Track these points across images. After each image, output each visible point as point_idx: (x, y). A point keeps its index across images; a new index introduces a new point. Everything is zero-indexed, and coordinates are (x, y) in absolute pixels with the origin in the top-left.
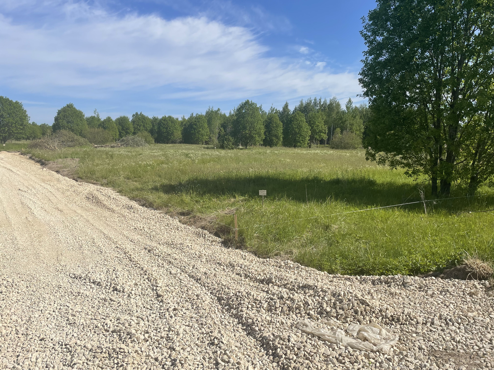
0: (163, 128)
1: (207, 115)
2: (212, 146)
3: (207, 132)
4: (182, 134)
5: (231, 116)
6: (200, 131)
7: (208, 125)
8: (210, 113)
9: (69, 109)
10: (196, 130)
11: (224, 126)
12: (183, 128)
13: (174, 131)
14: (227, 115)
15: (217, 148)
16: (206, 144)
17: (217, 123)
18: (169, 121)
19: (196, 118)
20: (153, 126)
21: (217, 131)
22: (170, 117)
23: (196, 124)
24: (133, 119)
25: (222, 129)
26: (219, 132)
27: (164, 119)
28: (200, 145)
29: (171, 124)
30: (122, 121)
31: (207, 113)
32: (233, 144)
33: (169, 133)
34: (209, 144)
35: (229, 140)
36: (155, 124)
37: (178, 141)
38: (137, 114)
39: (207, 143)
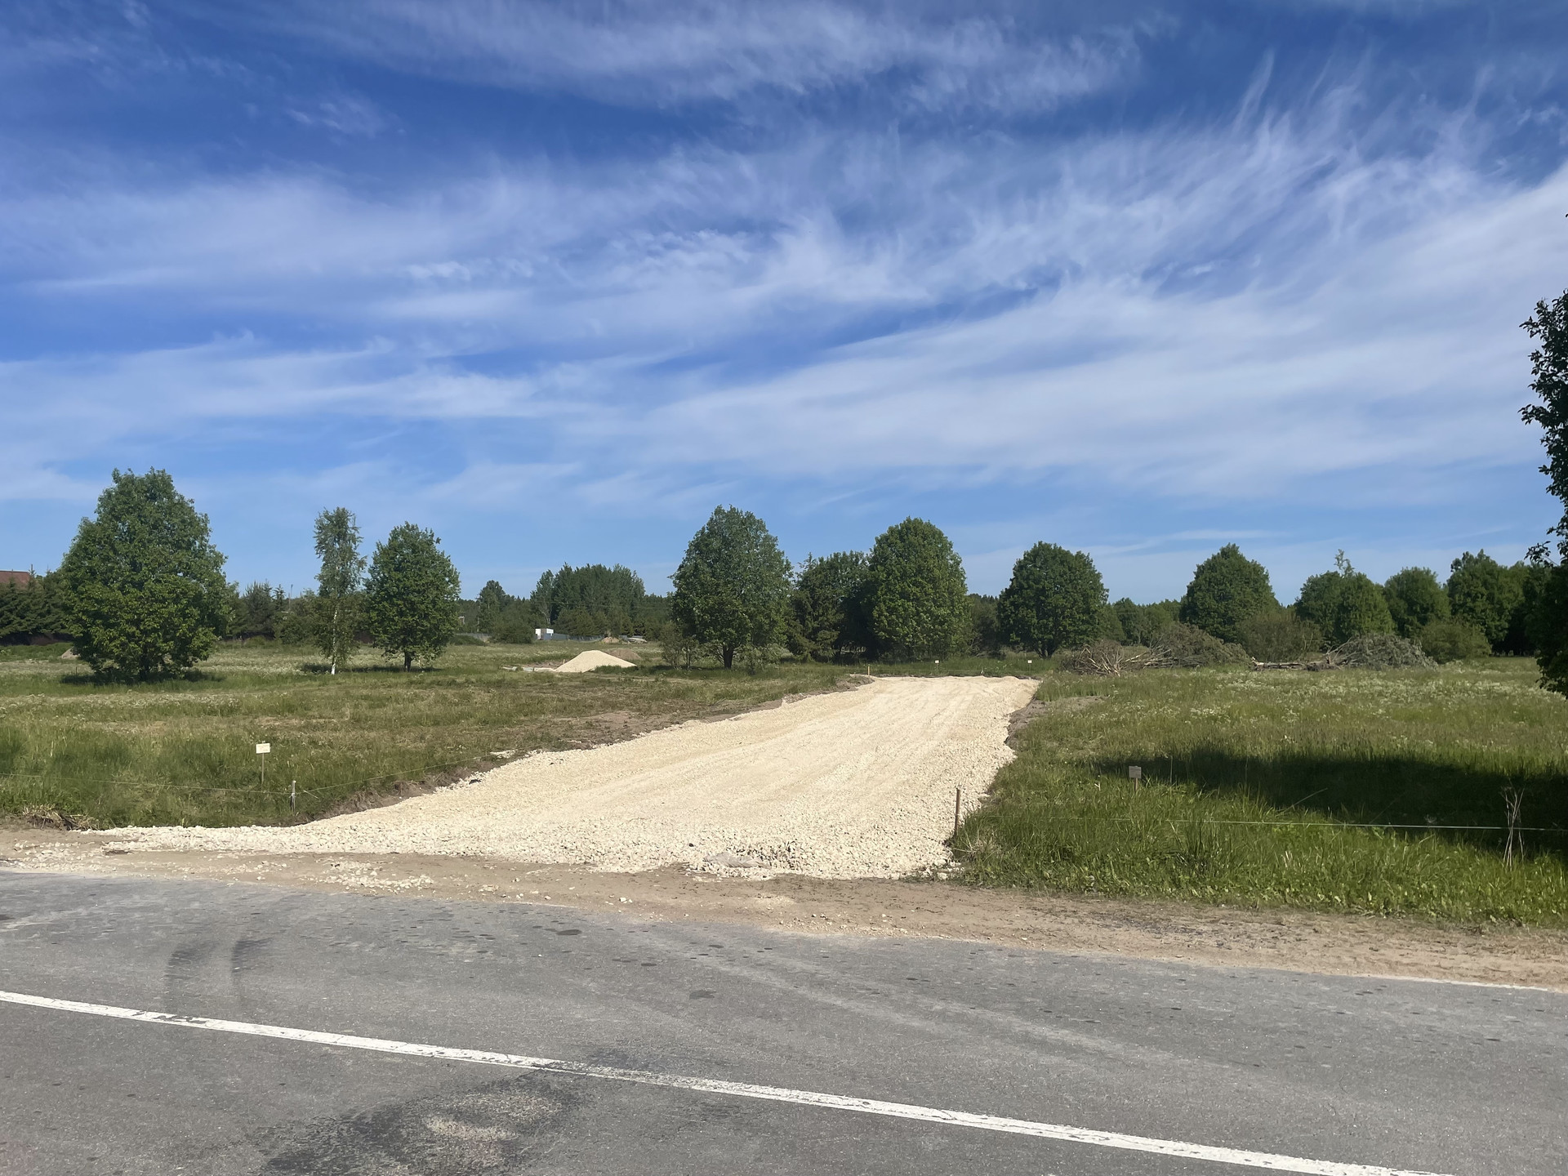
9: (1226, 560)
20: (1529, 595)
24: (1451, 577)
30: (1409, 584)
38: (1467, 557)
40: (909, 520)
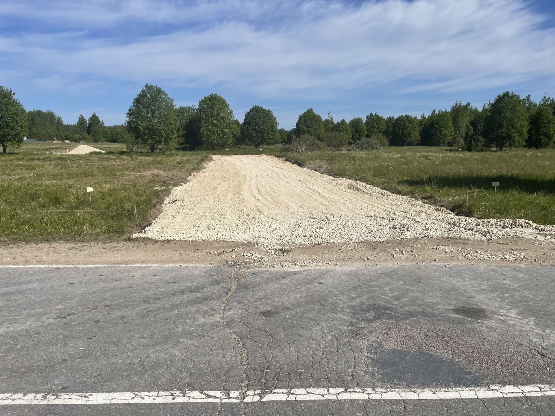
0: (399, 129)
1: (453, 112)
2: (457, 148)
3: (451, 132)
4: (420, 134)
5: (485, 110)
6: (442, 131)
7: (453, 123)
8: (457, 110)
9: (309, 114)
10: (438, 130)
11: (474, 124)
12: (421, 128)
13: (411, 132)
14: (480, 110)
15: (462, 150)
16: (449, 146)
17: (465, 121)
18: (406, 121)
19: (439, 116)
20: (388, 127)
21: (464, 130)
22: (407, 116)
23: (438, 123)
24: (366, 121)
25: (471, 128)
26: (467, 132)
27: (401, 119)
28: (441, 148)
29: (408, 124)
30: (356, 123)
31: (453, 108)
32: (483, 145)
33: (405, 134)
34: (452, 146)
35: (479, 141)
36: (390, 125)
37: (415, 143)
38: (371, 114)
39: (450, 144)
40: (212, 94)
